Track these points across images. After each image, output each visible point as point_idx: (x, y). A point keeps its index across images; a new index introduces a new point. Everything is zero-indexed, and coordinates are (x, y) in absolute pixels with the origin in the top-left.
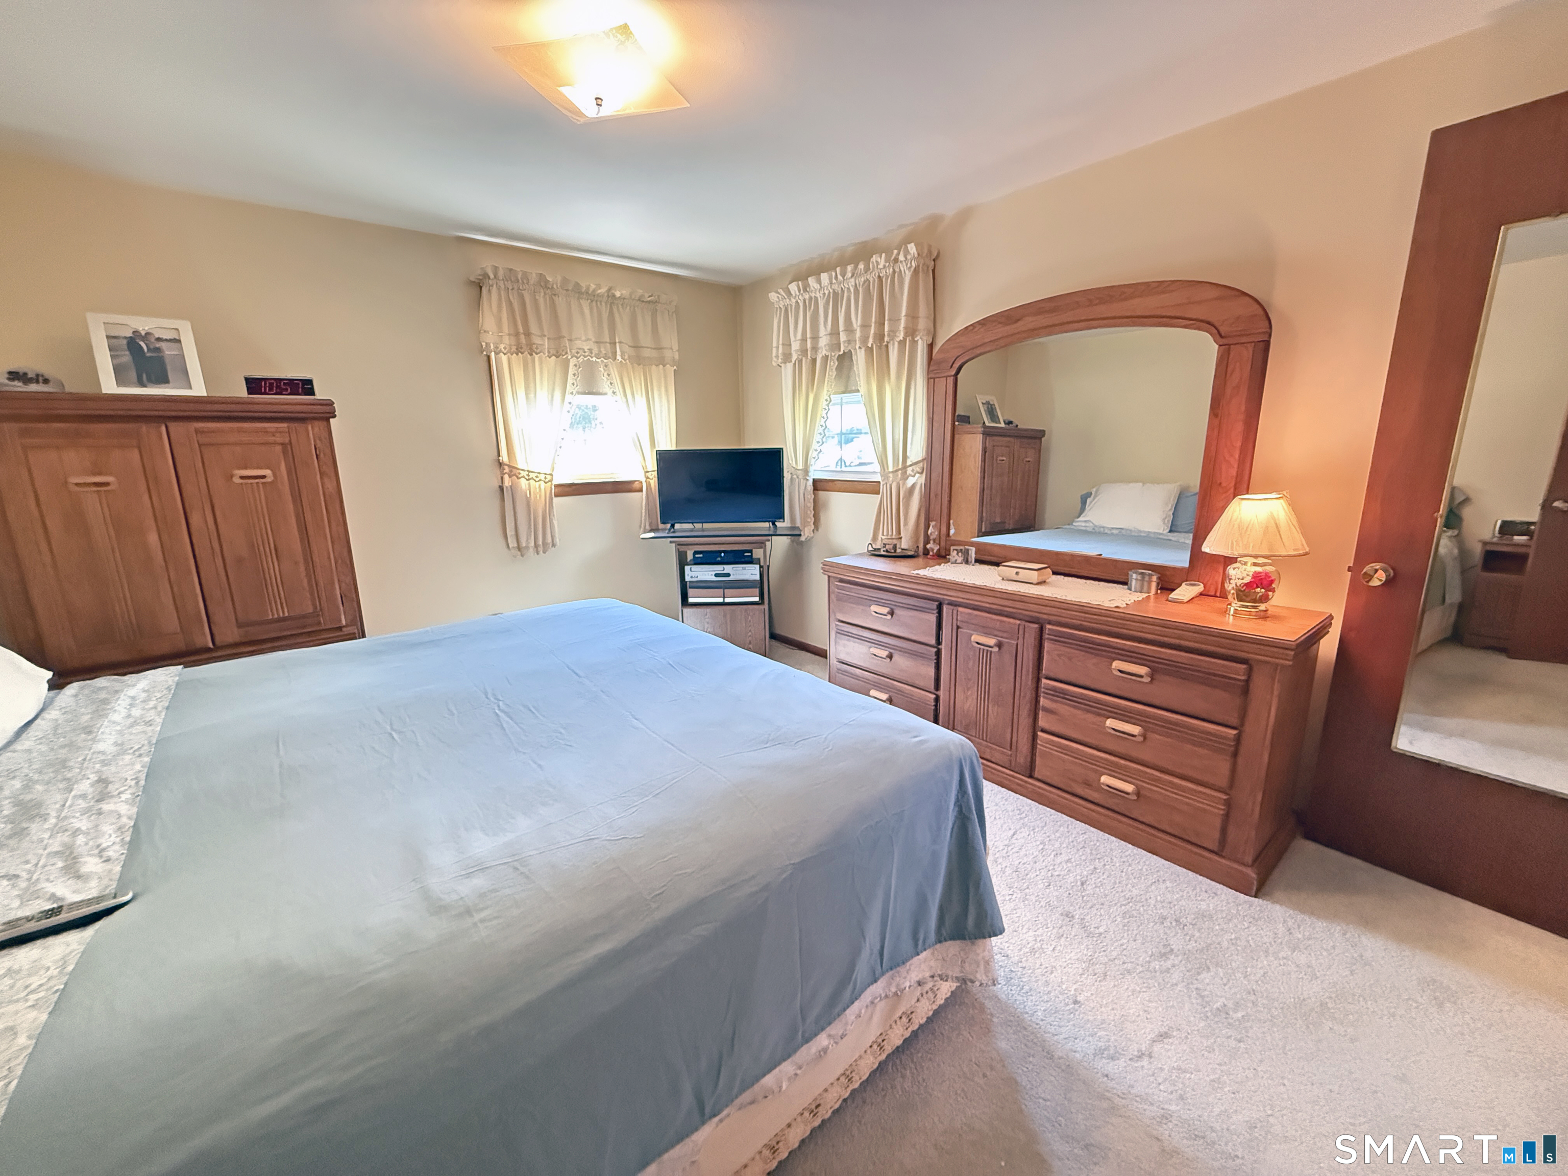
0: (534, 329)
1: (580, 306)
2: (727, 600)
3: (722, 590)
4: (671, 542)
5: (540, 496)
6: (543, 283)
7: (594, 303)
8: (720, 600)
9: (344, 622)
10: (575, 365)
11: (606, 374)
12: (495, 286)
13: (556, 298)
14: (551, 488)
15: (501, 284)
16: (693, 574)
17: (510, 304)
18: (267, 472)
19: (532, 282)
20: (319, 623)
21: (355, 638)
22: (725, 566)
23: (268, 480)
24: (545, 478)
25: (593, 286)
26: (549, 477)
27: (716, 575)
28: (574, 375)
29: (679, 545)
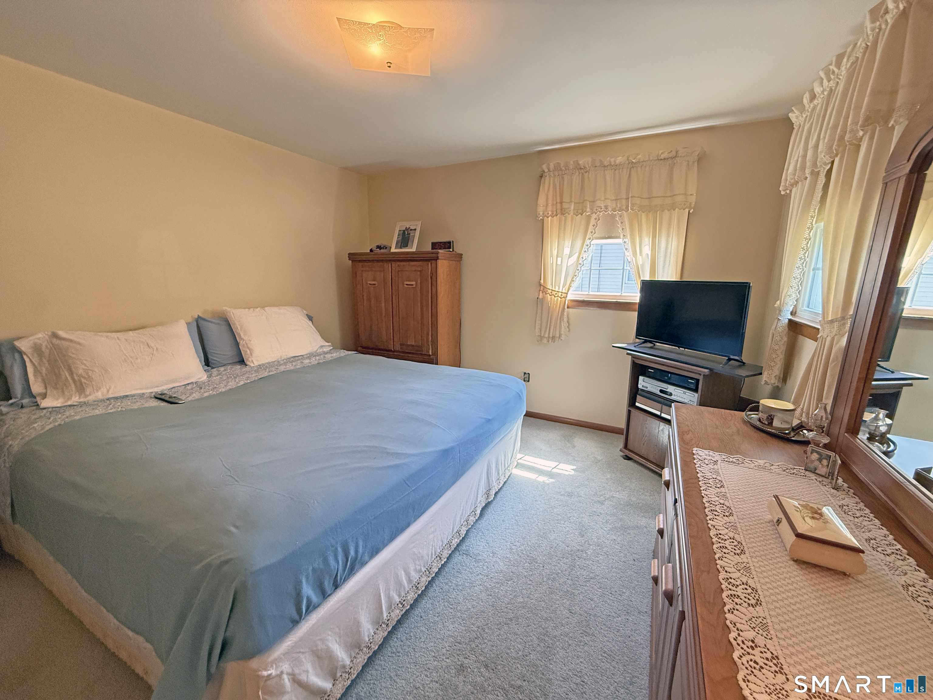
0: (566, 199)
1: (605, 176)
2: (663, 415)
3: (661, 405)
4: (628, 354)
5: (556, 307)
6: (578, 168)
7: (617, 172)
8: (658, 413)
9: (431, 354)
10: (596, 219)
11: (620, 222)
12: (548, 176)
13: (586, 175)
14: (565, 302)
15: (552, 174)
16: (645, 384)
17: (555, 186)
18: (414, 283)
19: (571, 167)
20: (422, 351)
21: (433, 364)
22: (669, 386)
23: (414, 286)
24: (561, 295)
25: (612, 160)
26: (564, 295)
27: (661, 391)
28: (593, 226)
29: (634, 358)
